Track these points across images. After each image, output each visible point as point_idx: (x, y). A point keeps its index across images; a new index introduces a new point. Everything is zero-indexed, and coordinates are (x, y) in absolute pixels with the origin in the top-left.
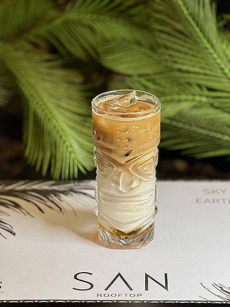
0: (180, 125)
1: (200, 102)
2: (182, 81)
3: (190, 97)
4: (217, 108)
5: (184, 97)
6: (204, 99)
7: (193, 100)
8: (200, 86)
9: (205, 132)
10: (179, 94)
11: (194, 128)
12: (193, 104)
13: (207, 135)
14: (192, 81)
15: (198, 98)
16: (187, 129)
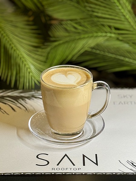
0: (98, 52)
1: (110, 37)
2: (99, 23)
3: (104, 34)
4: (121, 41)
5: (100, 34)
6: (113, 35)
7: (106, 36)
8: (110, 27)
9: (114, 56)
10: (97, 32)
11: (107, 54)
12: (106, 38)
13: (115, 58)
14: (105, 24)
15: (109, 35)
16: (102, 55)
